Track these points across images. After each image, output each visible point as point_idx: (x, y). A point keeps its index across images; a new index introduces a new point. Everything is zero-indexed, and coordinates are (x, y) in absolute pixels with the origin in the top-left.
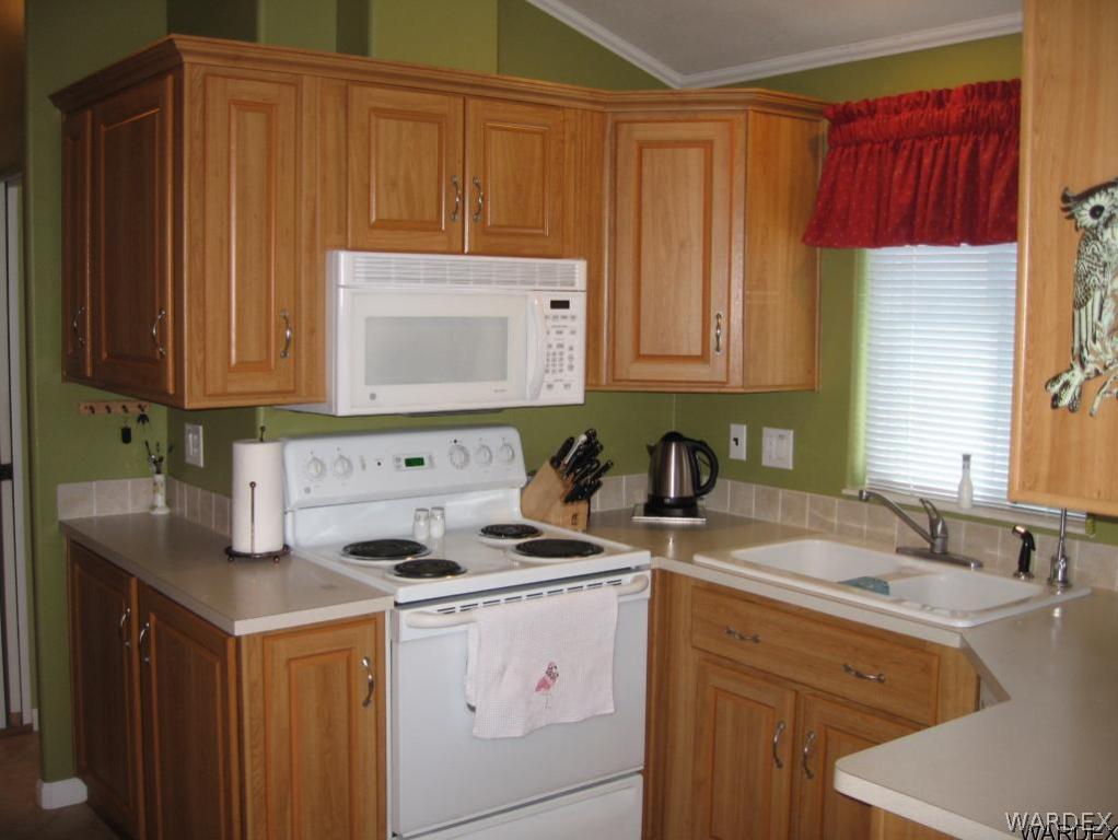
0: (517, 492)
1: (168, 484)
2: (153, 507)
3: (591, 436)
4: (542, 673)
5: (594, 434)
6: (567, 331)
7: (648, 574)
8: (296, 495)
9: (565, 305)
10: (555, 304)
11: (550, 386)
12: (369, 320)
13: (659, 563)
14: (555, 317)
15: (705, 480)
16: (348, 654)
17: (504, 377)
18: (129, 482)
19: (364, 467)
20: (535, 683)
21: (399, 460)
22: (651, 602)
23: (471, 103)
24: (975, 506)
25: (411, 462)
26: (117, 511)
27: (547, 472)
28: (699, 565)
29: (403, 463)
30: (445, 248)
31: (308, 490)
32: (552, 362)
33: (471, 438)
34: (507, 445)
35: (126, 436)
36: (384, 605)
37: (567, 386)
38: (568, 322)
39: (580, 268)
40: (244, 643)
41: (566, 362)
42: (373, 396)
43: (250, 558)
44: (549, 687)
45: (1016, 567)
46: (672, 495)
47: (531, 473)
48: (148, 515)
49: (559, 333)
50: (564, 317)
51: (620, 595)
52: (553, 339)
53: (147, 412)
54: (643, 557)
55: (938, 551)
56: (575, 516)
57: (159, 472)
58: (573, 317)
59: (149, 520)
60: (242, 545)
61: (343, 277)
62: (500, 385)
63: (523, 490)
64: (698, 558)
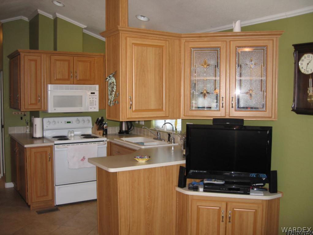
0: (91, 129)
1: (30, 128)
2: (27, 132)
3: (102, 118)
4: (82, 158)
5: (103, 117)
6: (94, 98)
7: (106, 142)
8: (45, 127)
9: (94, 93)
10: (92, 93)
11: (91, 108)
12: (54, 96)
13: (108, 140)
14: (92, 96)
15: (129, 127)
16: (46, 152)
17: (82, 106)
18: (22, 127)
19: (58, 123)
20: (80, 159)
21: (65, 122)
22: (107, 147)
23: (75, 57)
24: (167, 130)
25: (68, 122)
26: (20, 132)
27: (95, 125)
28: (115, 140)
29: (66, 122)
30: (69, 83)
31: (47, 127)
32: (92, 103)
33: (81, 118)
34: (88, 120)
35: (22, 118)
36: (52, 144)
37: (95, 108)
38: (95, 96)
39: (97, 87)
40: (27, 149)
41: (94, 104)
42: (55, 109)
43: (36, 138)
44: (83, 161)
45: (167, 140)
46: (124, 130)
47: (93, 125)
48: (26, 133)
49: (93, 98)
50: (94, 96)
51: (98, 145)
52: (91, 99)
53: (26, 114)
54: (105, 139)
55: (159, 138)
56: (100, 133)
57: (28, 125)
58: (96, 96)
59: (26, 134)
60: (34, 136)
61: (49, 89)
62: (81, 108)
63: (92, 128)
64: (115, 139)
